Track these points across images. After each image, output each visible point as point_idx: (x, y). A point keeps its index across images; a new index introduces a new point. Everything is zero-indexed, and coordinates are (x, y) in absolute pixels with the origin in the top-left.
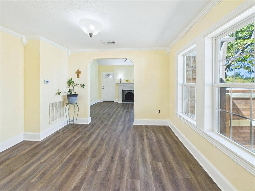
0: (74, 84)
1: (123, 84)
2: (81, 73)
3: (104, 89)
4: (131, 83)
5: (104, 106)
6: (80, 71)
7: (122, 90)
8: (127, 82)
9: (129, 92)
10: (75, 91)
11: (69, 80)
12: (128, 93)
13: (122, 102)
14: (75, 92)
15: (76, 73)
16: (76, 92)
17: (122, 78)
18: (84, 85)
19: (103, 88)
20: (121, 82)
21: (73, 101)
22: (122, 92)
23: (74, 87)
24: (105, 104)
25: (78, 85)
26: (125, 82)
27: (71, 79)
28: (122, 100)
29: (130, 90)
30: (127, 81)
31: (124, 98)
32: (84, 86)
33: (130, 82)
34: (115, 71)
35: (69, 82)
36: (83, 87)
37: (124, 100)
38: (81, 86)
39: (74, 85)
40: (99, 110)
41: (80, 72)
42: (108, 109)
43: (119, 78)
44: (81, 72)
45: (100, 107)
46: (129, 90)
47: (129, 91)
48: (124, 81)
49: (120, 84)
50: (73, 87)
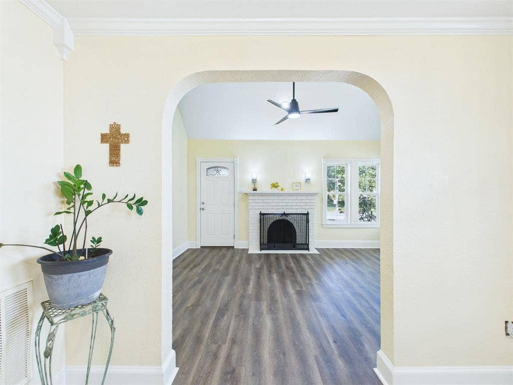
0: (88, 198)
1: (262, 195)
2: (127, 142)
3: (203, 209)
4: (286, 191)
5: (208, 266)
6: (123, 131)
7: (261, 214)
8: (275, 191)
9: (281, 218)
10: (93, 233)
11: (67, 175)
12: (277, 221)
13: (261, 249)
14: (94, 240)
15: (104, 138)
16: (99, 240)
17: (259, 178)
18: (145, 203)
19: (202, 206)
20: (255, 190)
21: (78, 296)
22: (260, 219)
23: (88, 213)
24: (212, 258)
25: (109, 201)
26: (268, 189)
27: (78, 169)
28: (261, 244)
29: (284, 214)
30: (275, 186)
31: (266, 237)
32: (142, 207)
33: (282, 190)
34: (237, 157)
35: (63, 184)
36: (140, 212)
37: (266, 241)
38: (130, 207)
39: (90, 203)
40: (200, 286)
41: (126, 138)
42: (228, 279)
43: (249, 178)
44: (127, 135)
45: (198, 270)
46: (281, 212)
47: (278, 218)
48: (264, 188)
49: (253, 195)
50: (82, 215)
